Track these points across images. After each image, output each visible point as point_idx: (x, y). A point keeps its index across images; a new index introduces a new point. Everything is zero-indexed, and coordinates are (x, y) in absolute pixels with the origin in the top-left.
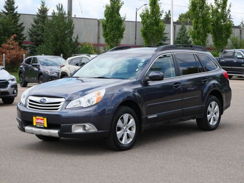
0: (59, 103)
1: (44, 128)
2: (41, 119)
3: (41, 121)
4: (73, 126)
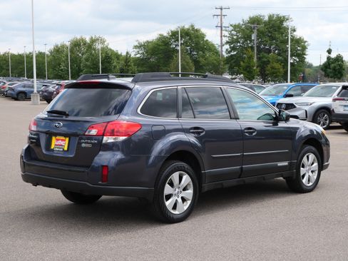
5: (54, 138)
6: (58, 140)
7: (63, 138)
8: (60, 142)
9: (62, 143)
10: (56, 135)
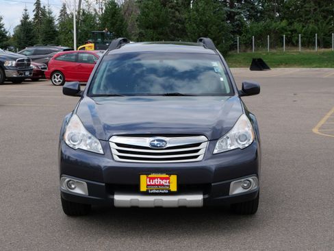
0: (198, 144)
1: (170, 193)
2: (162, 179)
3: (163, 182)
4: (232, 183)
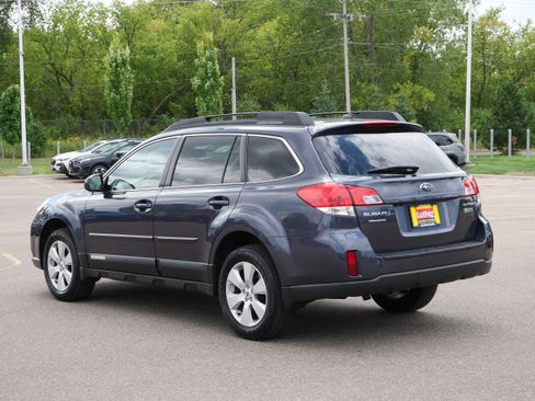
5: (413, 210)
6: (420, 211)
7: (428, 206)
8: (424, 214)
9: (429, 214)
10: (416, 203)
